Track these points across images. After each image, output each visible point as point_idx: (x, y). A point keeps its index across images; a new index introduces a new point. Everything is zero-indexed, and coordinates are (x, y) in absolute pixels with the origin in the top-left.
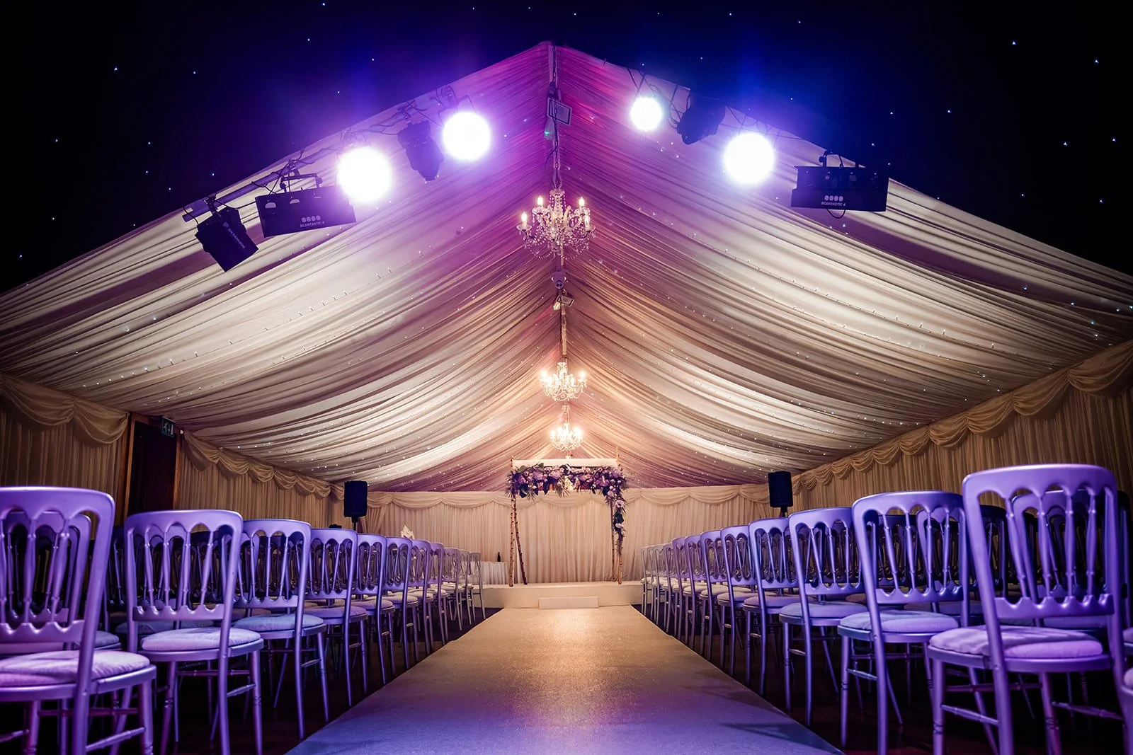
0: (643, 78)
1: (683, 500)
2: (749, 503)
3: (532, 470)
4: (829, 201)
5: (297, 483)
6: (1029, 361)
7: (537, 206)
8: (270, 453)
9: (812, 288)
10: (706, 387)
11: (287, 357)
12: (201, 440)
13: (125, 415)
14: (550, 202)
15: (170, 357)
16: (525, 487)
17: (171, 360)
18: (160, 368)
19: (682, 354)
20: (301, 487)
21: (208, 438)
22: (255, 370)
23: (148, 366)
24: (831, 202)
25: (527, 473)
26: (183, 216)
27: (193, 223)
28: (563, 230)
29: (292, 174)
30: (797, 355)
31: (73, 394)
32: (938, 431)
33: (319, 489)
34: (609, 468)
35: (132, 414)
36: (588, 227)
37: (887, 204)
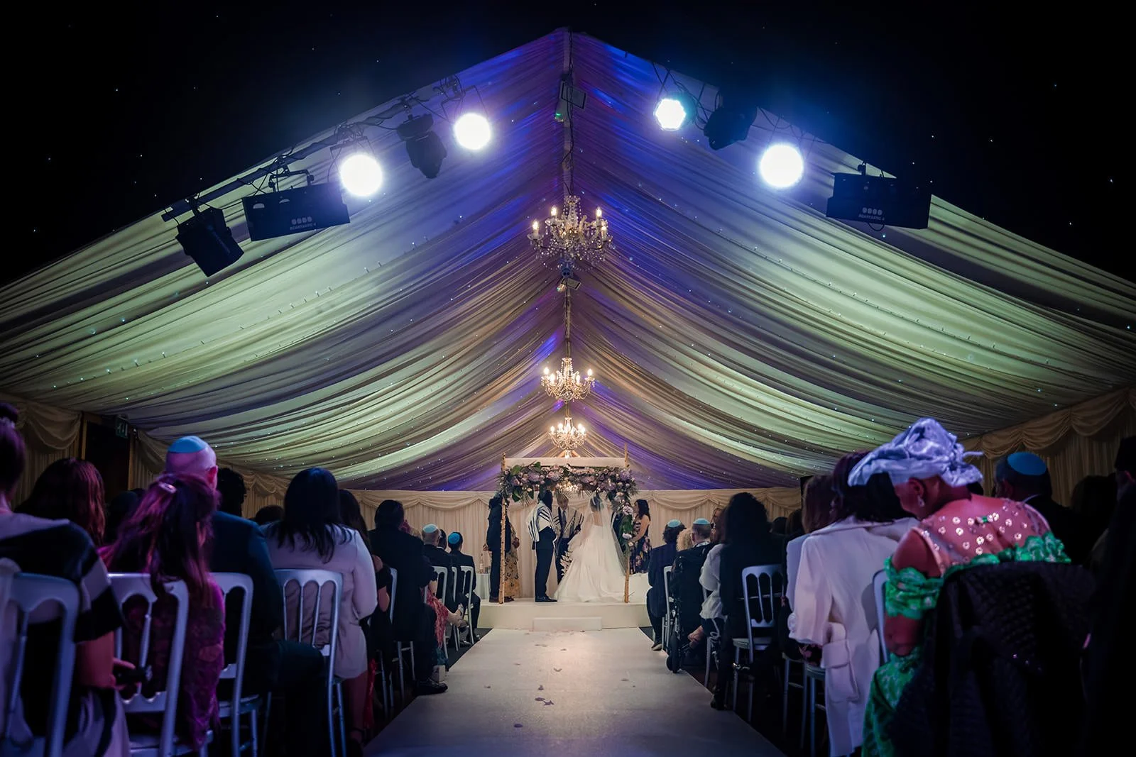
0: (668, 73)
1: (701, 505)
2: (777, 509)
3: (527, 469)
4: (867, 214)
5: (256, 483)
6: (1085, 378)
7: (550, 217)
8: (231, 452)
9: (851, 293)
10: (731, 384)
11: (260, 354)
12: (154, 439)
13: (77, 417)
14: (564, 211)
15: (135, 358)
16: (518, 489)
17: (136, 361)
18: (123, 370)
19: (705, 349)
20: (261, 488)
21: (163, 438)
22: (224, 368)
23: (109, 367)
24: (869, 214)
25: (522, 474)
26: (162, 216)
27: (172, 223)
28: (578, 241)
29: (281, 171)
30: (833, 359)
31: (26, 396)
32: (990, 444)
33: (280, 488)
34: (616, 469)
35: (83, 414)
36: (604, 237)
37: (930, 214)
